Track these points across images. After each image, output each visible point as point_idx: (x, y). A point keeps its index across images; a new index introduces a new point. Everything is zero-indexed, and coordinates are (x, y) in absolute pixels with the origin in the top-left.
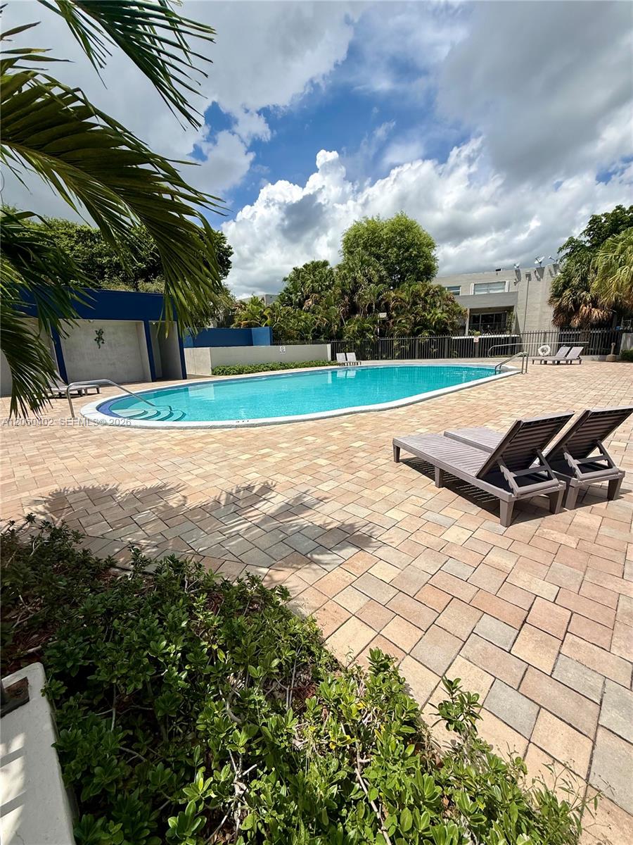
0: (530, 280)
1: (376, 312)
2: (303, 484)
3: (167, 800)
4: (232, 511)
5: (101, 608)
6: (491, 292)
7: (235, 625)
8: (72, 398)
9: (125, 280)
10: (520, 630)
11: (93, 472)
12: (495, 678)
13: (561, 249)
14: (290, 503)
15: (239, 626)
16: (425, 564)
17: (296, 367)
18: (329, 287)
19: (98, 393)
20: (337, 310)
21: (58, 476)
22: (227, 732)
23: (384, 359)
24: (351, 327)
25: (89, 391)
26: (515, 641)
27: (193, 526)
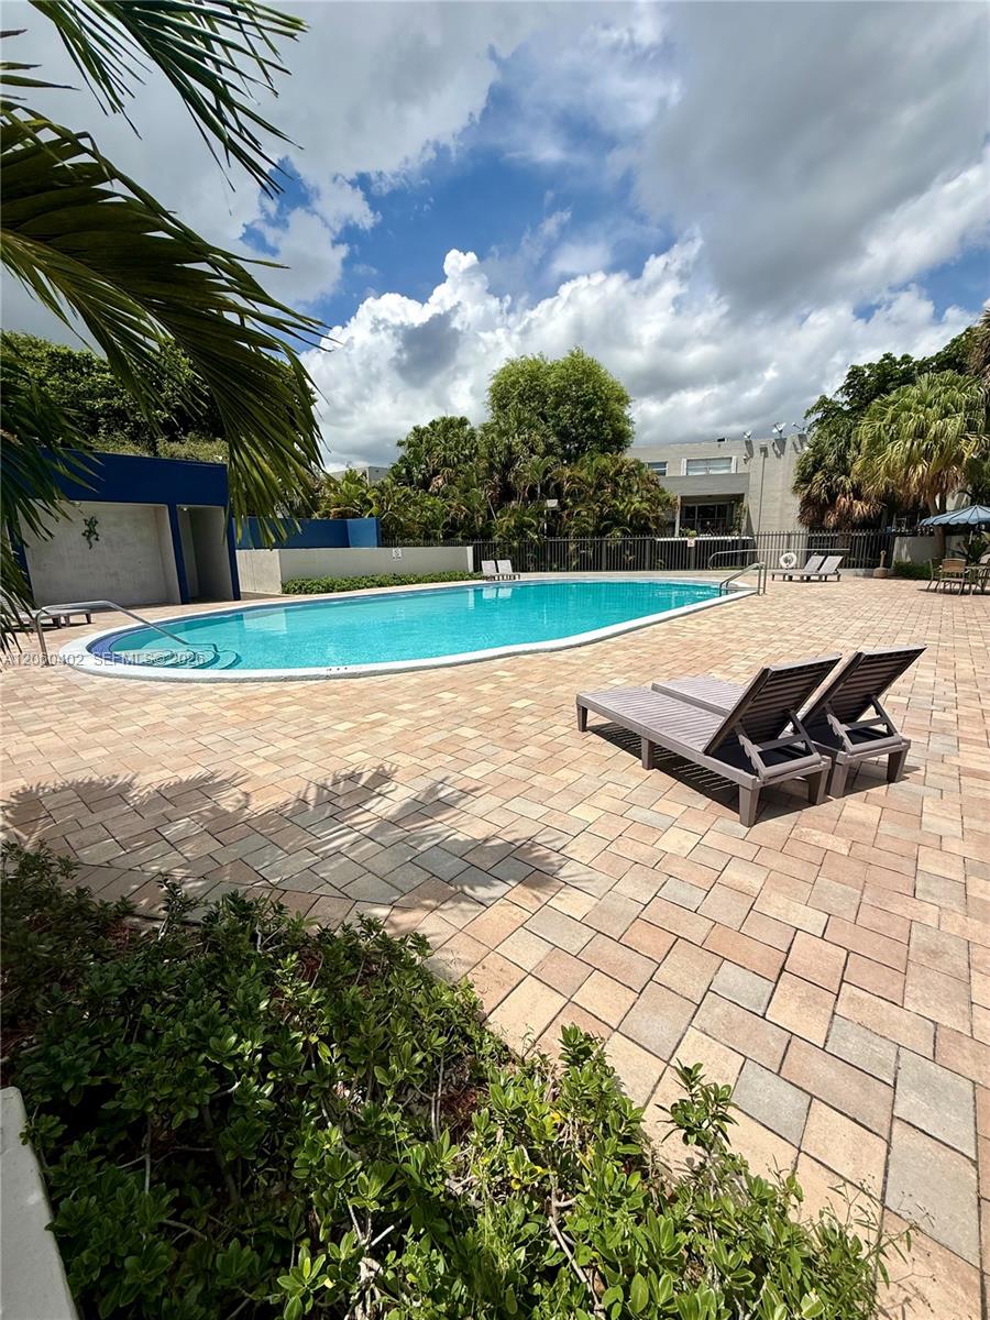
0: (766, 456)
1: (542, 498)
2: (439, 767)
3: (244, 1298)
4: (327, 814)
5: (119, 987)
6: (712, 472)
7: (348, 1002)
8: (44, 630)
9: (133, 437)
10: (777, 983)
11: (86, 756)
12: (746, 1058)
13: (809, 413)
14: (419, 799)
15: (353, 1003)
16: (634, 889)
17: (419, 581)
18: (469, 458)
19: (89, 622)
20: (481, 494)
21: (24, 764)
22: (347, 1178)
23: (555, 571)
24: (504, 522)
25: (73, 620)
26: (771, 998)
27: (264, 841)
